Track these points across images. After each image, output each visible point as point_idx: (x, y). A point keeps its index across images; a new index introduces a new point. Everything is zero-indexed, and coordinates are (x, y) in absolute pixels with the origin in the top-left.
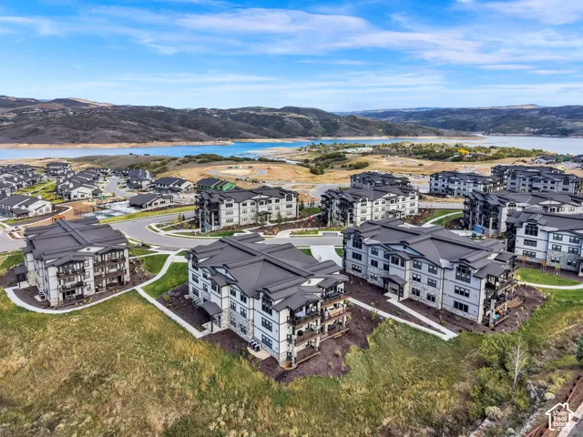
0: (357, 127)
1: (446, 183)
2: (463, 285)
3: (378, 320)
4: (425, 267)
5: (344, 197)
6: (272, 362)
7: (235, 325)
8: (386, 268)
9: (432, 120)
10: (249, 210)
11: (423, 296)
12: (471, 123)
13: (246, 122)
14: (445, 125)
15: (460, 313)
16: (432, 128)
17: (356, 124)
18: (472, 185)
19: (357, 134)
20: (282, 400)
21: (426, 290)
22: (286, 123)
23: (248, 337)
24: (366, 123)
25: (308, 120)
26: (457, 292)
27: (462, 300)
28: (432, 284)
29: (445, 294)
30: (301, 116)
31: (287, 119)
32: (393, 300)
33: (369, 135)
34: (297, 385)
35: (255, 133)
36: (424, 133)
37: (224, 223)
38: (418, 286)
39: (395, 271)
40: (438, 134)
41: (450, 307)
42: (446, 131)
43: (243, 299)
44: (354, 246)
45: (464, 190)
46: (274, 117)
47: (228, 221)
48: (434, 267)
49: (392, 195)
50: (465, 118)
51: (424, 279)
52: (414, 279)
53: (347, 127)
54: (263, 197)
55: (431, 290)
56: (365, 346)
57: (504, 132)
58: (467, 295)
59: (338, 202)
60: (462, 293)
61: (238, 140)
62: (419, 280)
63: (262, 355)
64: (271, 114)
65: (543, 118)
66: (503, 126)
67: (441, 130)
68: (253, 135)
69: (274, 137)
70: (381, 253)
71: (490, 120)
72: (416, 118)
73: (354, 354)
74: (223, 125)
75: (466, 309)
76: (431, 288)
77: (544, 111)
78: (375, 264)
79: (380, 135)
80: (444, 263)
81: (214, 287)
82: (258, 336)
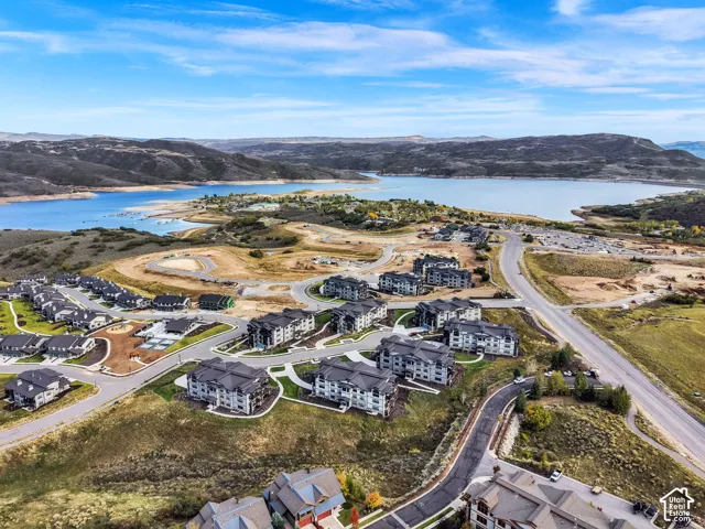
0: (246, 169)
1: (391, 283)
2: (439, 370)
3: (408, 391)
4: (422, 365)
6: (380, 416)
7: (356, 404)
8: (404, 366)
9: (324, 156)
10: (289, 331)
11: (422, 377)
12: (364, 160)
13: (101, 162)
14: (339, 164)
15: (438, 382)
16: (326, 169)
17: (244, 164)
18: (409, 285)
19: (249, 178)
20: (392, 426)
21: (423, 374)
22: (159, 164)
23: (365, 408)
24: (256, 164)
25: (186, 160)
26: (436, 373)
27: (439, 376)
28: (426, 371)
29: (431, 375)
30: (176, 154)
31: (158, 158)
32: (410, 380)
34: (395, 421)
35: (119, 179)
36: (321, 175)
37: (276, 343)
38: (419, 373)
39: (408, 367)
40: (334, 176)
41: (433, 379)
42: (342, 172)
43: (362, 393)
44: (384, 356)
46: (140, 156)
47: (278, 341)
48: (426, 364)
49: (374, 308)
50: (356, 154)
51: (422, 370)
52: (417, 370)
53: (235, 168)
54: (296, 320)
55: (426, 374)
56: (408, 402)
57: (396, 172)
58: (440, 374)
60: (438, 374)
61: (99, 189)
62: (420, 370)
63: (375, 413)
64: (133, 149)
65: (429, 155)
66: (394, 166)
67: (337, 172)
68: (119, 182)
69: (147, 183)
70: (400, 359)
71: (381, 157)
72: (307, 153)
73: (407, 406)
74: (71, 168)
75: (440, 380)
77: (430, 148)
78: (397, 364)
79: (275, 179)
80: (431, 362)
81: (344, 389)
82: (370, 406)
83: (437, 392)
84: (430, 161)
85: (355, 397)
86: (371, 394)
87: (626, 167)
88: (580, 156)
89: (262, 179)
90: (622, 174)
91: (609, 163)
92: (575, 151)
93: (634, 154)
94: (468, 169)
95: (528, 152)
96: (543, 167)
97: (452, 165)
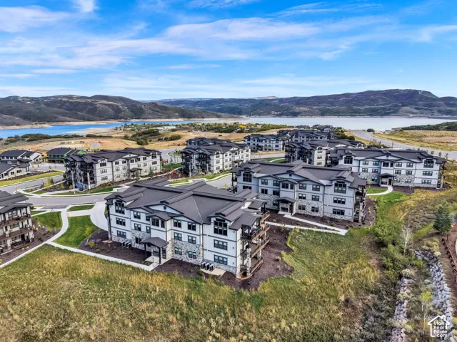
0: (158, 112)
1: (256, 143)
2: (340, 196)
3: (287, 232)
4: (309, 187)
5: (201, 152)
6: (229, 276)
7: (181, 254)
8: (276, 193)
9: (212, 107)
10: (121, 168)
11: (309, 209)
12: (238, 109)
13: (60, 107)
14: (221, 111)
15: (338, 217)
16: (213, 112)
17: (157, 109)
18: (274, 142)
19: (160, 117)
20: (259, 302)
21: (309, 204)
22: (99, 109)
23: (199, 261)
24: (165, 109)
25: (117, 106)
26: (335, 202)
27: (339, 207)
28: (315, 199)
29: (327, 205)
30: (111, 103)
31: (98, 105)
32: (288, 215)
33: (169, 118)
34: (264, 288)
35: (70, 117)
36: (209, 116)
37: (99, 181)
38: (303, 202)
39: (285, 194)
40: (218, 117)
41: (328, 212)
42: (223, 114)
43: (191, 227)
44: (244, 180)
45: (270, 146)
46: (86, 104)
47: (103, 179)
48: (317, 186)
49: (235, 149)
50: (234, 105)
51: (309, 197)
52: (300, 197)
53: (150, 111)
54: (132, 155)
55: (315, 204)
56: (289, 250)
57: (260, 115)
58: (344, 203)
59: (196, 156)
60: (339, 202)
61: (55, 124)
62: (304, 198)
63: (219, 271)
64: (83, 101)
65: (282, 105)
66: (258, 111)
67: (219, 114)
68: (69, 119)
69: (89, 120)
70: (270, 182)
71: (250, 106)
72: (200, 105)
73: (287, 258)
74: (38, 111)
75: (342, 213)
76: (315, 202)
77: (281, 100)
78: (265, 191)
79: (177, 118)
80: (325, 182)
81: (156, 223)
82: (209, 257)
83: (343, 232)
84: (282, 107)
85: (178, 238)
86: (209, 229)
87: (416, 108)
88: (383, 103)
89: (168, 118)
90: (413, 113)
91: (403, 106)
92: (380, 100)
93: (420, 100)
94: (308, 111)
95: (347, 102)
96: (359, 109)
97: (297, 109)
